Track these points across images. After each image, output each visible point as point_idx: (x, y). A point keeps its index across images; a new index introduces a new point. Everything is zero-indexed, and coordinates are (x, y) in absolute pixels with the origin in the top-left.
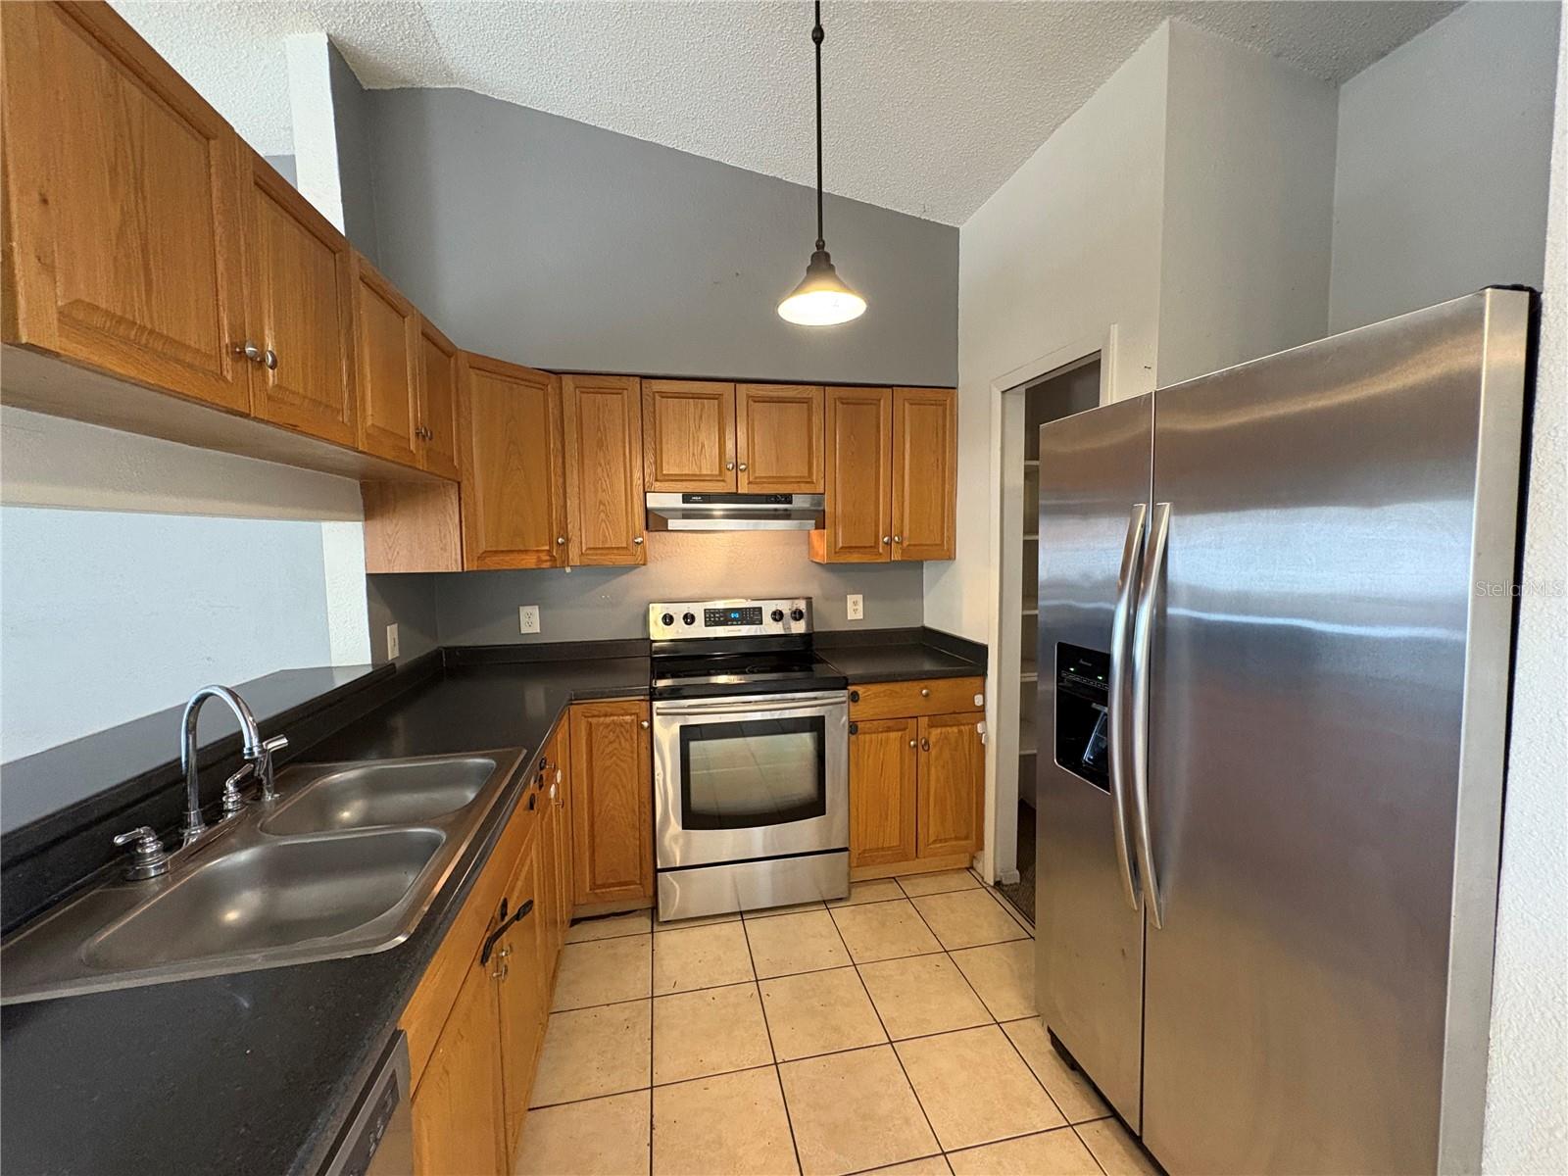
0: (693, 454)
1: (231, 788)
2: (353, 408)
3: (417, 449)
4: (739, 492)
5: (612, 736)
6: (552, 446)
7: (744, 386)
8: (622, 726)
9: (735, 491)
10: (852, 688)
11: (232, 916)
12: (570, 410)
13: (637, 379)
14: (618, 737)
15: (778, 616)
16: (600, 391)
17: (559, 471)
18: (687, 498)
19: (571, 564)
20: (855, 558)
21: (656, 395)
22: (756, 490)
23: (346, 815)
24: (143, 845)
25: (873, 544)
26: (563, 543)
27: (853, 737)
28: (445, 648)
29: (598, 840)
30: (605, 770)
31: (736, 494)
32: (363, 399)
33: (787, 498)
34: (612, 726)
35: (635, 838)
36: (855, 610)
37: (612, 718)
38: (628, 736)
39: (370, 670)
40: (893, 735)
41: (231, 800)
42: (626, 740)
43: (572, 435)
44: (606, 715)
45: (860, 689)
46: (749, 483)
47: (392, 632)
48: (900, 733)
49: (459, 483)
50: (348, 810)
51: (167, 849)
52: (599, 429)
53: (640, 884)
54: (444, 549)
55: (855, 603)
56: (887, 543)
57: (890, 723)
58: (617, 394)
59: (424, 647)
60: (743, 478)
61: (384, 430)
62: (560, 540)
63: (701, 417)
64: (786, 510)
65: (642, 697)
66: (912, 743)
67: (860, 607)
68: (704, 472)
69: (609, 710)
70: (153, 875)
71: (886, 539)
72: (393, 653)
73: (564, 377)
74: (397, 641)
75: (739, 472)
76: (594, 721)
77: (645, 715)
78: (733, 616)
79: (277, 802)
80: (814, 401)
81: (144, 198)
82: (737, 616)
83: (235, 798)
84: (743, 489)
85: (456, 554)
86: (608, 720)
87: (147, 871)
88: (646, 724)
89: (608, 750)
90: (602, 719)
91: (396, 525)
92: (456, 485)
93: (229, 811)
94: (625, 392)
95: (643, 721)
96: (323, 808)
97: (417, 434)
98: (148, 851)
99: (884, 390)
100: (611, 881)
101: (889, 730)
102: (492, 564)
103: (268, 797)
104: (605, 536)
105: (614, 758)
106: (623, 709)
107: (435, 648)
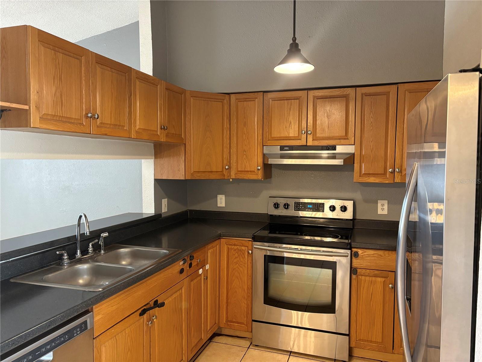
0: (286, 127)
1: (90, 246)
2: (130, 124)
3: (160, 134)
4: (308, 145)
5: (236, 255)
6: (225, 126)
7: (312, 91)
8: (241, 251)
9: (305, 144)
10: (354, 250)
11: (81, 281)
12: (233, 109)
13: (262, 93)
14: (239, 255)
15: (333, 208)
16: (246, 100)
17: (228, 137)
18: (282, 148)
19: (232, 178)
20: (372, 180)
21: (270, 99)
22: (316, 143)
23: (124, 263)
24: (64, 256)
25: (383, 173)
26: (228, 169)
27: (354, 277)
28: (189, 210)
29: (229, 301)
30: (233, 270)
31: (306, 146)
32: (135, 120)
33: (334, 148)
34: (237, 250)
35: (245, 303)
36: (383, 209)
37: (237, 247)
38: (243, 256)
39: (154, 215)
40: (379, 279)
41: (90, 249)
42: (243, 258)
43: (234, 121)
44: (235, 245)
45: (360, 252)
46: (313, 140)
47: (165, 202)
48: (383, 279)
49: (185, 144)
50: (125, 261)
51: (70, 258)
52: (245, 118)
53: (246, 325)
54: (179, 170)
55: (383, 205)
56: (391, 172)
57: (376, 272)
58: (253, 101)
59: (179, 208)
60: (310, 138)
61: (144, 129)
62: (227, 167)
63: (290, 109)
64: (334, 154)
65: (250, 239)
66: (390, 286)
67: (386, 207)
68: (291, 135)
69: (236, 243)
70: (66, 265)
71: (390, 170)
72: (164, 209)
73: (232, 96)
74: (166, 205)
75: (308, 135)
76: (230, 247)
77: (250, 247)
78: (309, 206)
79: (104, 254)
80: (350, 96)
81: (62, 82)
82: (311, 206)
83: (91, 249)
84: (310, 143)
85: (183, 172)
86: (236, 247)
87: (64, 263)
88: (250, 252)
89: (235, 261)
90: (233, 246)
91: (164, 160)
92: (184, 145)
93: (90, 253)
94: (257, 99)
95: (250, 250)
96: (117, 259)
97: (161, 128)
98: (65, 258)
99: (393, 86)
100: (234, 320)
101: (376, 276)
102: (197, 177)
103: (102, 252)
104: (245, 165)
105: (237, 265)
106: (242, 244)
107: (185, 210)
